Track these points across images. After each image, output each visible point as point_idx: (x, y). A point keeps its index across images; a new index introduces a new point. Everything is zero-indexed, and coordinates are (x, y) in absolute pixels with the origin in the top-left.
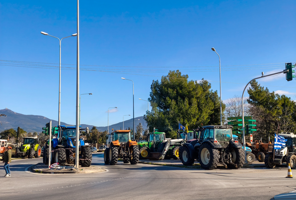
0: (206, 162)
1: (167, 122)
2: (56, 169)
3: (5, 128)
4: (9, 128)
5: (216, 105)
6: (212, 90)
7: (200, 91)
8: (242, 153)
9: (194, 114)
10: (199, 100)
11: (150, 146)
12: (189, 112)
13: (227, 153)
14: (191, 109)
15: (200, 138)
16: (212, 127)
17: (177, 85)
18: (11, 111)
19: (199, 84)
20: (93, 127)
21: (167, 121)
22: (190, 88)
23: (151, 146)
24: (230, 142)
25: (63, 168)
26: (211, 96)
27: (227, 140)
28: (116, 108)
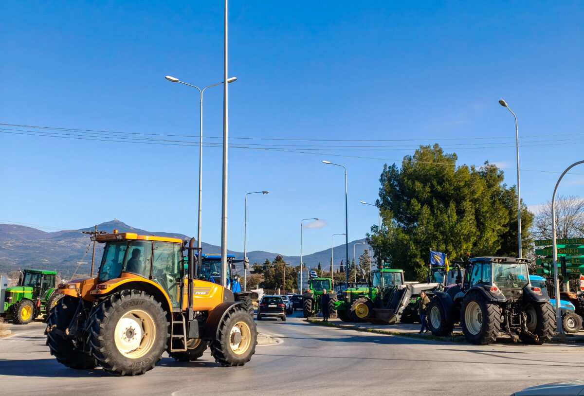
0: (475, 330)
1: (413, 249)
5: (515, 214)
6: (505, 185)
7: (480, 188)
8: (548, 313)
9: (467, 233)
10: (477, 205)
11: (374, 296)
12: (456, 231)
13: (518, 311)
14: (462, 223)
15: (464, 282)
16: (487, 259)
17: (434, 175)
18: (124, 224)
19: (479, 173)
20: (277, 258)
21: (413, 247)
22: (459, 181)
23: (375, 296)
24: (525, 289)
26: (503, 197)
27: (519, 286)
28: (317, 219)
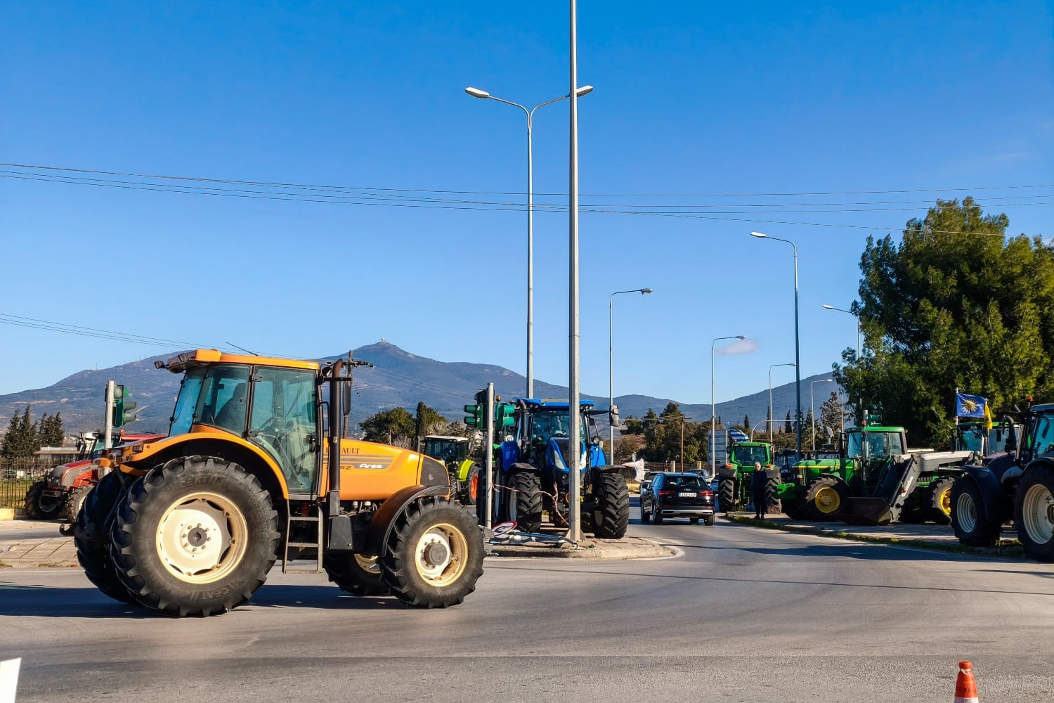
0: (1043, 536)
1: (921, 390)
2: (507, 542)
3: (380, 407)
4: (391, 406)
9: (1025, 360)
10: (1047, 308)
11: (849, 475)
12: (1004, 355)
14: (1015, 342)
15: (1021, 449)
17: (963, 255)
18: (398, 349)
19: (1050, 249)
20: (668, 406)
21: (921, 386)
22: (1012, 265)
23: (852, 474)
25: (531, 540)
28: (742, 338)
